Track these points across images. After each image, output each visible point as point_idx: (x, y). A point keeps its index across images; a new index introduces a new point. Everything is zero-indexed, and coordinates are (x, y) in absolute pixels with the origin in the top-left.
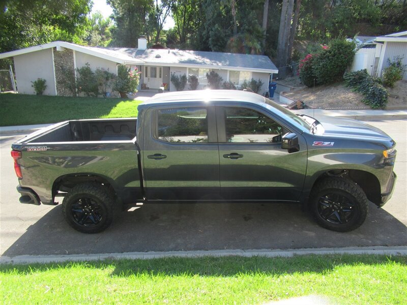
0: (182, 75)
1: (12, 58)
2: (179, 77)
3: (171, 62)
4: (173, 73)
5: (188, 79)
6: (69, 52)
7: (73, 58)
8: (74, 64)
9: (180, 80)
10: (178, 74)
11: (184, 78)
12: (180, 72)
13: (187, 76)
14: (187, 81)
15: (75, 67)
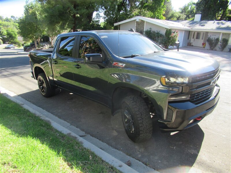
0: (216, 38)
1: (120, 25)
2: (213, 39)
3: (209, 29)
4: (209, 37)
5: (220, 40)
6: (143, 22)
7: (144, 25)
8: (144, 29)
9: (213, 42)
10: (213, 37)
11: (217, 40)
12: (215, 35)
13: (220, 39)
14: (219, 42)
15: (145, 30)
